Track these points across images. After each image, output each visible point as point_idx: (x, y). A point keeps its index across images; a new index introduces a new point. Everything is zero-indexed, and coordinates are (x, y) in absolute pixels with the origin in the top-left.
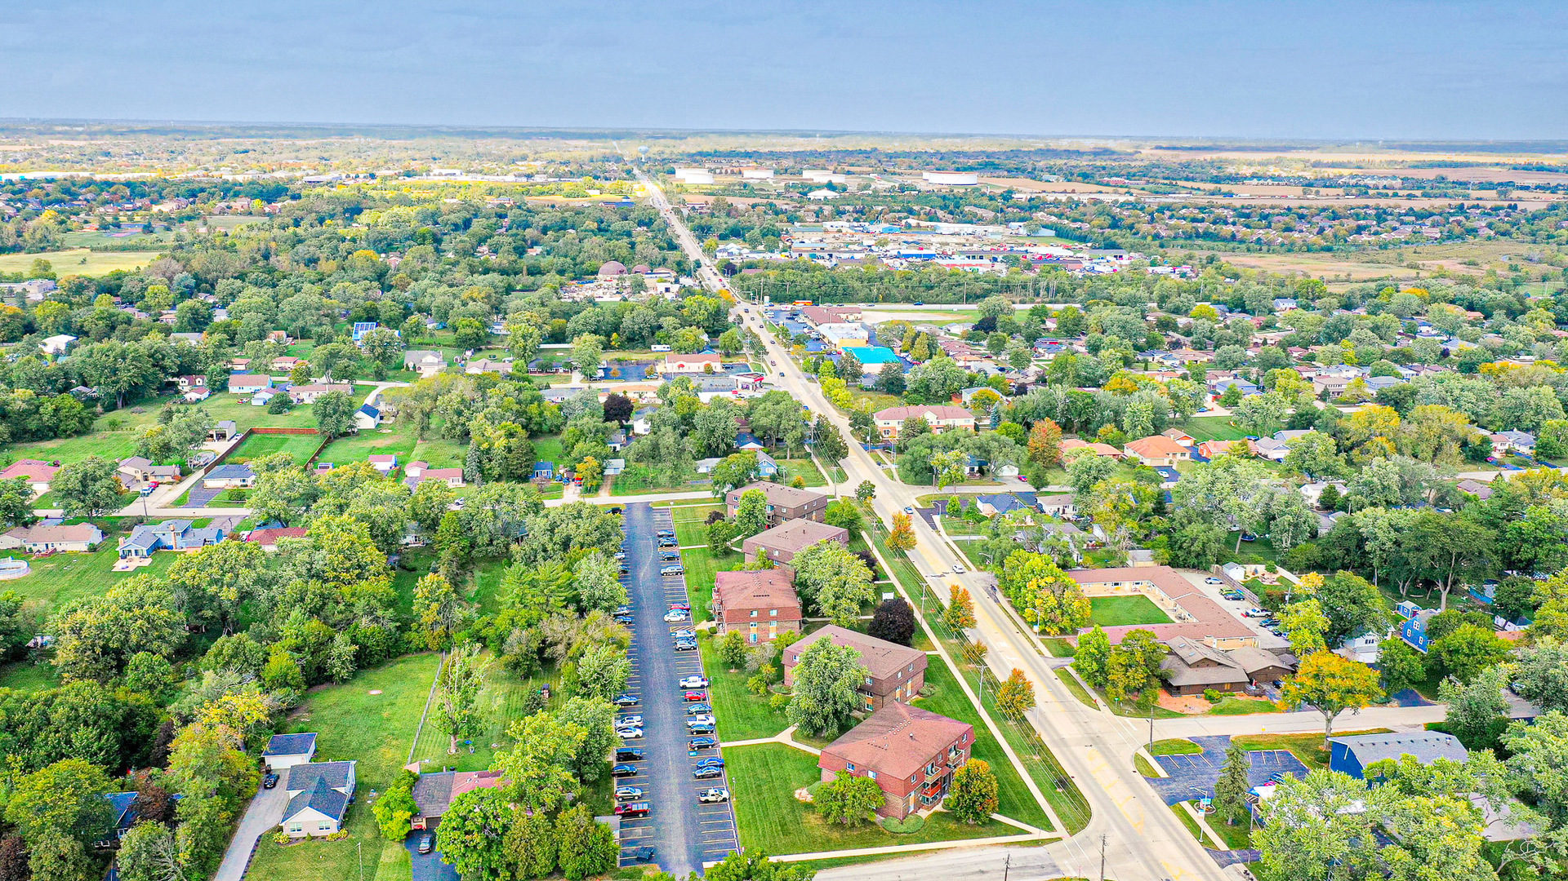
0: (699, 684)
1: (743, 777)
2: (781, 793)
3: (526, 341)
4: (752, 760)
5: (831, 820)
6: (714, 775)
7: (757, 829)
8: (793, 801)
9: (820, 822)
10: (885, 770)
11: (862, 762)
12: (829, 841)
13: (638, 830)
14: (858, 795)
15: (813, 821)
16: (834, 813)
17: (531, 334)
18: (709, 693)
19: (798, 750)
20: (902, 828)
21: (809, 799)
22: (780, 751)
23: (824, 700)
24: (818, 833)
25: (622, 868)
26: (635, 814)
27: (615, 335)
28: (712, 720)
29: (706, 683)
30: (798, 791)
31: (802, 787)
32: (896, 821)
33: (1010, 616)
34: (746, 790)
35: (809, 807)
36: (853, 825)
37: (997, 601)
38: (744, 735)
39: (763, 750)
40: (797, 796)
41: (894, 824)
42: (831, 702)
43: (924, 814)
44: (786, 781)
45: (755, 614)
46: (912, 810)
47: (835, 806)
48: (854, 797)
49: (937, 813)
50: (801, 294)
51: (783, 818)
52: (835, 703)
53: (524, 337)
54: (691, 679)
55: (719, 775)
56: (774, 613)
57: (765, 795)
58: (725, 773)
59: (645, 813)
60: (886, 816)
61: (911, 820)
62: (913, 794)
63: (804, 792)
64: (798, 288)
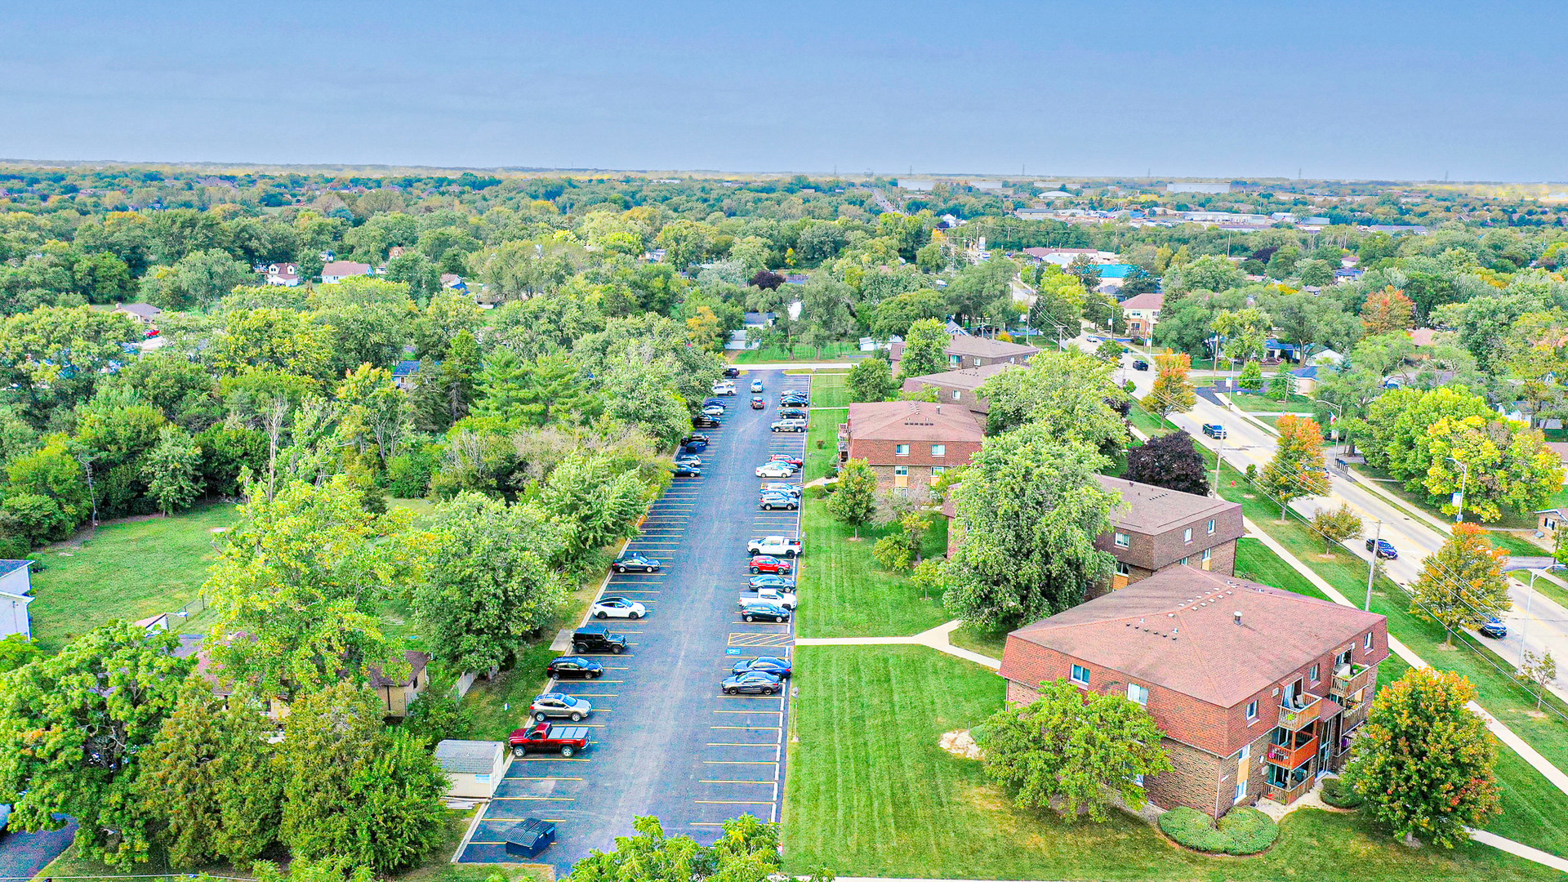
0: (782, 550)
1: (828, 700)
2: (908, 736)
3: (678, 244)
4: (855, 670)
5: (1024, 797)
6: (764, 691)
7: (833, 808)
8: (932, 754)
9: (995, 806)
10: (1175, 683)
11: (1113, 662)
12: (1015, 852)
13: (548, 784)
14: (1101, 736)
15: (977, 801)
16: (1034, 779)
17: (686, 237)
18: (798, 565)
19: (960, 661)
20: (1216, 840)
21: (974, 752)
22: (918, 662)
23: (1020, 553)
24: (988, 832)
25: (461, 867)
26: (555, 748)
27: (790, 251)
28: (789, 599)
29: (796, 549)
30: (949, 735)
31: (958, 727)
32: (1202, 820)
33: (1383, 499)
34: (829, 724)
35: (967, 769)
36: (1084, 820)
37: (1351, 480)
38: (850, 629)
39: (883, 657)
40: (944, 745)
41: (1194, 824)
42: (1036, 556)
43: (1275, 810)
44: (922, 717)
45: (905, 450)
46: (1242, 796)
47: (1036, 760)
48: (1090, 740)
49: (1307, 812)
50: (1024, 241)
51: (905, 788)
52: (1047, 558)
53: (677, 241)
54: (769, 539)
55: (776, 691)
56: (939, 451)
57: (871, 737)
58: (791, 689)
59: (577, 748)
60: (1171, 804)
61: (1243, 821)
62: (1247, 751)
63: (964, 738)
64: (1021, 234)
